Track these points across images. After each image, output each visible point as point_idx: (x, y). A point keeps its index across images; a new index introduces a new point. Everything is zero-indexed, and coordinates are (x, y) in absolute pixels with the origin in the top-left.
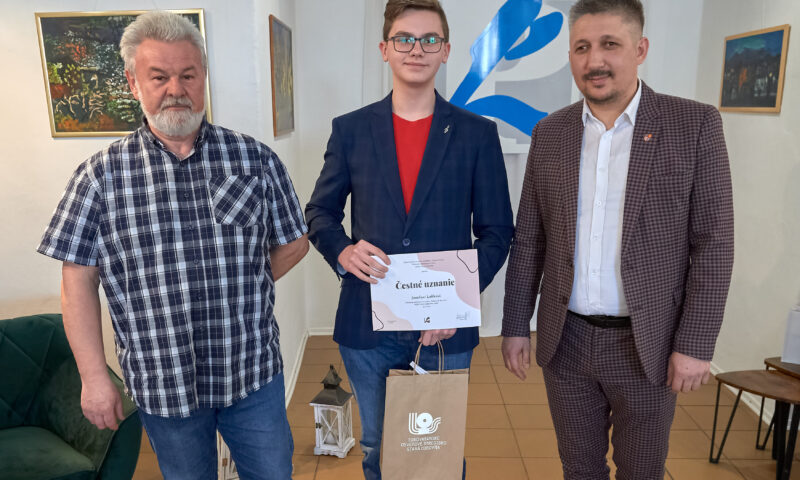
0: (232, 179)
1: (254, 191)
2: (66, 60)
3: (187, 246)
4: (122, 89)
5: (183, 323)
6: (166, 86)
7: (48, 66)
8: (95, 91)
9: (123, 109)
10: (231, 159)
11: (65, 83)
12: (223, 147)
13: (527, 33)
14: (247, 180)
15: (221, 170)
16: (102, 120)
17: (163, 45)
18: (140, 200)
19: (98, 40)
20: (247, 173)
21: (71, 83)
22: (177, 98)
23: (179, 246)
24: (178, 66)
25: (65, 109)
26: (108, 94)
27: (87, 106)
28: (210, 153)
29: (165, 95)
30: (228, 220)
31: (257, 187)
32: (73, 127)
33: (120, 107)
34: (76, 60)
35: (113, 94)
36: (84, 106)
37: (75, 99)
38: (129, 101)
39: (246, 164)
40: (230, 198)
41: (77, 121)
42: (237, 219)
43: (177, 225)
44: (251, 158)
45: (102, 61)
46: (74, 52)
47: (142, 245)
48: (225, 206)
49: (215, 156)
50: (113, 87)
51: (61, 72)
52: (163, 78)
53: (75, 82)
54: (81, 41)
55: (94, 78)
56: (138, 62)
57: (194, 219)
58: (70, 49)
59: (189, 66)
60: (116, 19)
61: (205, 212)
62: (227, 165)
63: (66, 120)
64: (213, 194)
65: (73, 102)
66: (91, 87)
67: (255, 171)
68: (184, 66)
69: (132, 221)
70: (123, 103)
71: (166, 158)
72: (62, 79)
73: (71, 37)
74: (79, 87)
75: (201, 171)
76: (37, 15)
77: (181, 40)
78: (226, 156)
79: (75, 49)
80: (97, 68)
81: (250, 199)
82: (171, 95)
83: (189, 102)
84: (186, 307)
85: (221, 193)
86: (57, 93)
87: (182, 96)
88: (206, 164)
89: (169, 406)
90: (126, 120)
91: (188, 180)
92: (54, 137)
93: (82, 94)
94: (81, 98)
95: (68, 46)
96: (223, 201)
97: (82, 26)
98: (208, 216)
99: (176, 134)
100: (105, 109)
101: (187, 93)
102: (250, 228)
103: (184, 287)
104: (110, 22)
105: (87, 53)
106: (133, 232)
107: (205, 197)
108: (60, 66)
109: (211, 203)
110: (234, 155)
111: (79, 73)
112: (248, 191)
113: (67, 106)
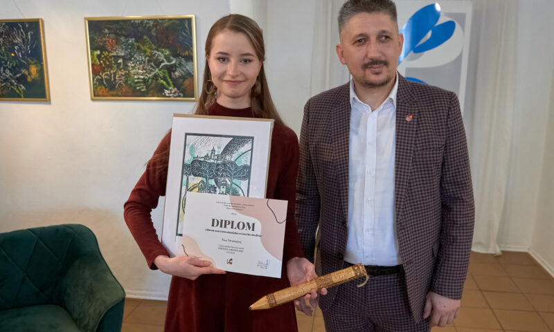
2: (103, 49)
4: (139, 69)
7: (91, 52)
8: (120, 70)
9: (139, 82)
11: (101, 64)
13: (429, 34)
16: (124, 89)
19: (124, 35)
21: (105, 64)
25: (100, 81)
26: (129, 71)
27: (115, 80)
32: (105, 94)
33: (136, 81)
34: (109, 48)
35: (132, 72)
36: (112, 79)
37: (107, 75)
38: (142, 77)
41: (107, 89)
45: (126, 50)
46: (107, 43)
50: (132, 67)
51: (99, 57)
53: (108, 63)
54: (113, 36)
55: (120, 61)
58: (105, 41)
60: (136, 21)
63: (101, 89)
65: (106, 77)
66: (118, 67)
70: (139, 78)
72: (100, 61)
73: (106, 34)
74: (110, 67)
76: (86, 19)
79: (109, 41)
80: (123, 54)
86: (96, 70)
90: (140, 89)
92: (93, 100)
93: (112, 72)
94: (111, 74)
95: (104, 39)
97: (114, 26)
100: (126, 82)
104: (132, 24)
105: (117, 44)
108: (98, 52)
111: (111, 57)
113: (102, 80)
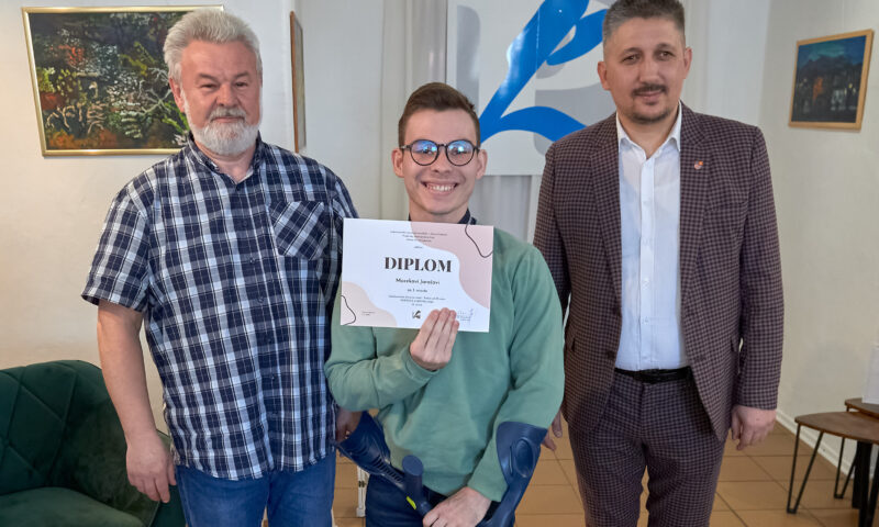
0: (294, 205)
1: (321, 219)
2: (59, 64)
3: (250, 282)
4: (127, 99)
5: (250, 370)
6: (216, 94)
7: (37, 71)
8: (94, 101)
9: (128, 123)
10: (292, 183)
11: (58, 92)
12: (282, 169)
14: (311, 206)
15: (282, 194)
16: (102, 136)
17: (212, 47)
18: (192, 231)
19: (98, 40)
20: (311, 198)
21: (66, 92)
22: (228, 108)
23: (240, 282)
24: (229, 73)
25: (59, 122)
26: (110, 104)
27: (85, 119)
28: (268, 175)
29: (214, 105)
30: (292, 251)
31: (323, 213)
32: (68, 144)
33: (123, 120)
34: (72, 64)
35: (116, 105)
36: (81, 119)
37: (70, 110)
38: (134, 114)
39: (309, 189)
40: (293, 227)
41: (72, 136)
42: (302, 250)
43: (236, 259)
44: (313, 182)
45: (103, 66)
46: (68, 54)
47: (198, 283)
48: (288, 236)
49: (274, 178)
50: (115, 96)
51: (53, 79)
52: (214, 86)
53: (70, 90)
54: (77, 41)
55: (93, 86)
56: (184, 68)
57: (255, 250)
58: (64, 51)
59: (242, 72)
60: (119, 16)
61: (266, 242)
62: (288, 189)
63: (60, 135)
64: (274, 222)
65: (68, 114)
66: (90, 96)
67: (319, 196)
68: (236, 72)
69: (185, 256)
70: (128, 116)
71: (219, 182)
72: (55, 86)
73: (65, 37)
74: (75, 96)
75: (260, 195)
76: (24, 9)
77: (232, 40)
78: (285, 179)
79: (70, 51)
80: (97, 74)
81: (315, 228)
82: (222, 105)
83: (241, 112)
84: (253, 352)
85: (283, 220)
86: (48, 103)
87: (235, 106)
88: (264, 187)
89: (238, 467)
90: (131, 136)
91: (246, 206)
92: (45, 155)
93: (79, 105)
94: (77, 109)
95: (61, 47)
96: (285, 230)
97: (78, 24)
98: (270, 247)
99: (227, 153)
100: (106, 123)
101: (240, 103)
102: (316, 261)
103: (250, 329)
104: (112, 20)
105: (85, 56)
106: (187, 267)
107: (266, 225)
108: (52, 71)
109: (272, 232)
110: (295, 178)
111: (76, 80)
112: (313, 218)
113: (61, 119)
